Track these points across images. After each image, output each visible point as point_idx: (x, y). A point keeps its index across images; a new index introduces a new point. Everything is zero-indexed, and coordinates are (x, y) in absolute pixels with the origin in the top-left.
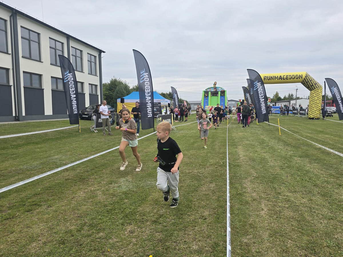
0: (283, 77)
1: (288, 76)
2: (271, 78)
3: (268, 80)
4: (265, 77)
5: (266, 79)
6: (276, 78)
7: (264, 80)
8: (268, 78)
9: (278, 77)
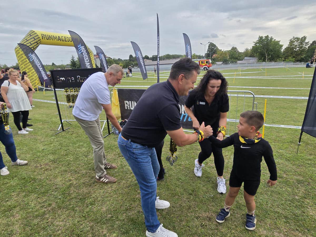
0: (62, 38)
1: (66, 38)
2: (50, 38)
3: (47, 39)
4: (43, 36)
5: (44, 38)
6: (55, 38)
7: (43, 39)
8: (46, 37)
9: (56, 37)
